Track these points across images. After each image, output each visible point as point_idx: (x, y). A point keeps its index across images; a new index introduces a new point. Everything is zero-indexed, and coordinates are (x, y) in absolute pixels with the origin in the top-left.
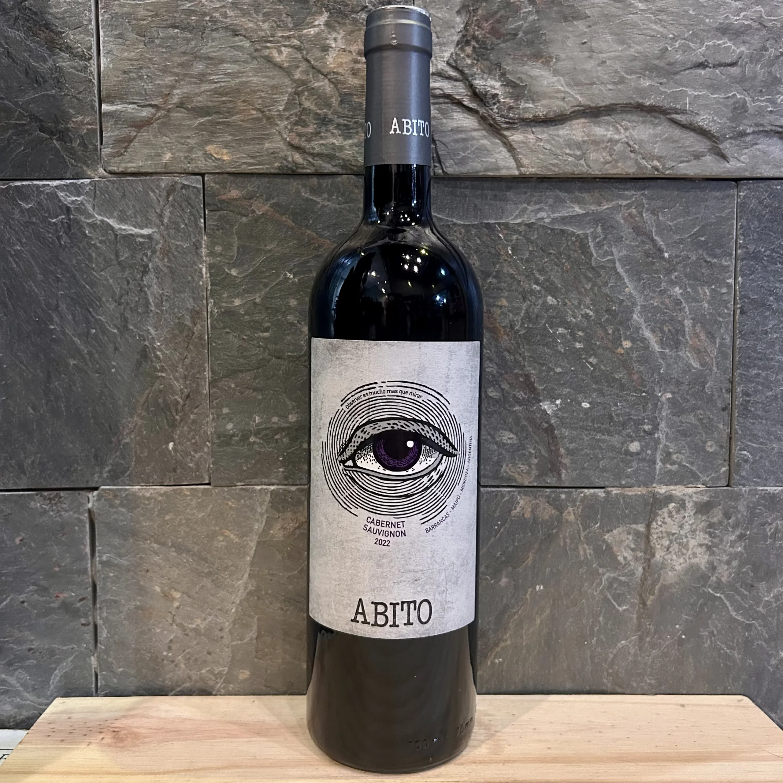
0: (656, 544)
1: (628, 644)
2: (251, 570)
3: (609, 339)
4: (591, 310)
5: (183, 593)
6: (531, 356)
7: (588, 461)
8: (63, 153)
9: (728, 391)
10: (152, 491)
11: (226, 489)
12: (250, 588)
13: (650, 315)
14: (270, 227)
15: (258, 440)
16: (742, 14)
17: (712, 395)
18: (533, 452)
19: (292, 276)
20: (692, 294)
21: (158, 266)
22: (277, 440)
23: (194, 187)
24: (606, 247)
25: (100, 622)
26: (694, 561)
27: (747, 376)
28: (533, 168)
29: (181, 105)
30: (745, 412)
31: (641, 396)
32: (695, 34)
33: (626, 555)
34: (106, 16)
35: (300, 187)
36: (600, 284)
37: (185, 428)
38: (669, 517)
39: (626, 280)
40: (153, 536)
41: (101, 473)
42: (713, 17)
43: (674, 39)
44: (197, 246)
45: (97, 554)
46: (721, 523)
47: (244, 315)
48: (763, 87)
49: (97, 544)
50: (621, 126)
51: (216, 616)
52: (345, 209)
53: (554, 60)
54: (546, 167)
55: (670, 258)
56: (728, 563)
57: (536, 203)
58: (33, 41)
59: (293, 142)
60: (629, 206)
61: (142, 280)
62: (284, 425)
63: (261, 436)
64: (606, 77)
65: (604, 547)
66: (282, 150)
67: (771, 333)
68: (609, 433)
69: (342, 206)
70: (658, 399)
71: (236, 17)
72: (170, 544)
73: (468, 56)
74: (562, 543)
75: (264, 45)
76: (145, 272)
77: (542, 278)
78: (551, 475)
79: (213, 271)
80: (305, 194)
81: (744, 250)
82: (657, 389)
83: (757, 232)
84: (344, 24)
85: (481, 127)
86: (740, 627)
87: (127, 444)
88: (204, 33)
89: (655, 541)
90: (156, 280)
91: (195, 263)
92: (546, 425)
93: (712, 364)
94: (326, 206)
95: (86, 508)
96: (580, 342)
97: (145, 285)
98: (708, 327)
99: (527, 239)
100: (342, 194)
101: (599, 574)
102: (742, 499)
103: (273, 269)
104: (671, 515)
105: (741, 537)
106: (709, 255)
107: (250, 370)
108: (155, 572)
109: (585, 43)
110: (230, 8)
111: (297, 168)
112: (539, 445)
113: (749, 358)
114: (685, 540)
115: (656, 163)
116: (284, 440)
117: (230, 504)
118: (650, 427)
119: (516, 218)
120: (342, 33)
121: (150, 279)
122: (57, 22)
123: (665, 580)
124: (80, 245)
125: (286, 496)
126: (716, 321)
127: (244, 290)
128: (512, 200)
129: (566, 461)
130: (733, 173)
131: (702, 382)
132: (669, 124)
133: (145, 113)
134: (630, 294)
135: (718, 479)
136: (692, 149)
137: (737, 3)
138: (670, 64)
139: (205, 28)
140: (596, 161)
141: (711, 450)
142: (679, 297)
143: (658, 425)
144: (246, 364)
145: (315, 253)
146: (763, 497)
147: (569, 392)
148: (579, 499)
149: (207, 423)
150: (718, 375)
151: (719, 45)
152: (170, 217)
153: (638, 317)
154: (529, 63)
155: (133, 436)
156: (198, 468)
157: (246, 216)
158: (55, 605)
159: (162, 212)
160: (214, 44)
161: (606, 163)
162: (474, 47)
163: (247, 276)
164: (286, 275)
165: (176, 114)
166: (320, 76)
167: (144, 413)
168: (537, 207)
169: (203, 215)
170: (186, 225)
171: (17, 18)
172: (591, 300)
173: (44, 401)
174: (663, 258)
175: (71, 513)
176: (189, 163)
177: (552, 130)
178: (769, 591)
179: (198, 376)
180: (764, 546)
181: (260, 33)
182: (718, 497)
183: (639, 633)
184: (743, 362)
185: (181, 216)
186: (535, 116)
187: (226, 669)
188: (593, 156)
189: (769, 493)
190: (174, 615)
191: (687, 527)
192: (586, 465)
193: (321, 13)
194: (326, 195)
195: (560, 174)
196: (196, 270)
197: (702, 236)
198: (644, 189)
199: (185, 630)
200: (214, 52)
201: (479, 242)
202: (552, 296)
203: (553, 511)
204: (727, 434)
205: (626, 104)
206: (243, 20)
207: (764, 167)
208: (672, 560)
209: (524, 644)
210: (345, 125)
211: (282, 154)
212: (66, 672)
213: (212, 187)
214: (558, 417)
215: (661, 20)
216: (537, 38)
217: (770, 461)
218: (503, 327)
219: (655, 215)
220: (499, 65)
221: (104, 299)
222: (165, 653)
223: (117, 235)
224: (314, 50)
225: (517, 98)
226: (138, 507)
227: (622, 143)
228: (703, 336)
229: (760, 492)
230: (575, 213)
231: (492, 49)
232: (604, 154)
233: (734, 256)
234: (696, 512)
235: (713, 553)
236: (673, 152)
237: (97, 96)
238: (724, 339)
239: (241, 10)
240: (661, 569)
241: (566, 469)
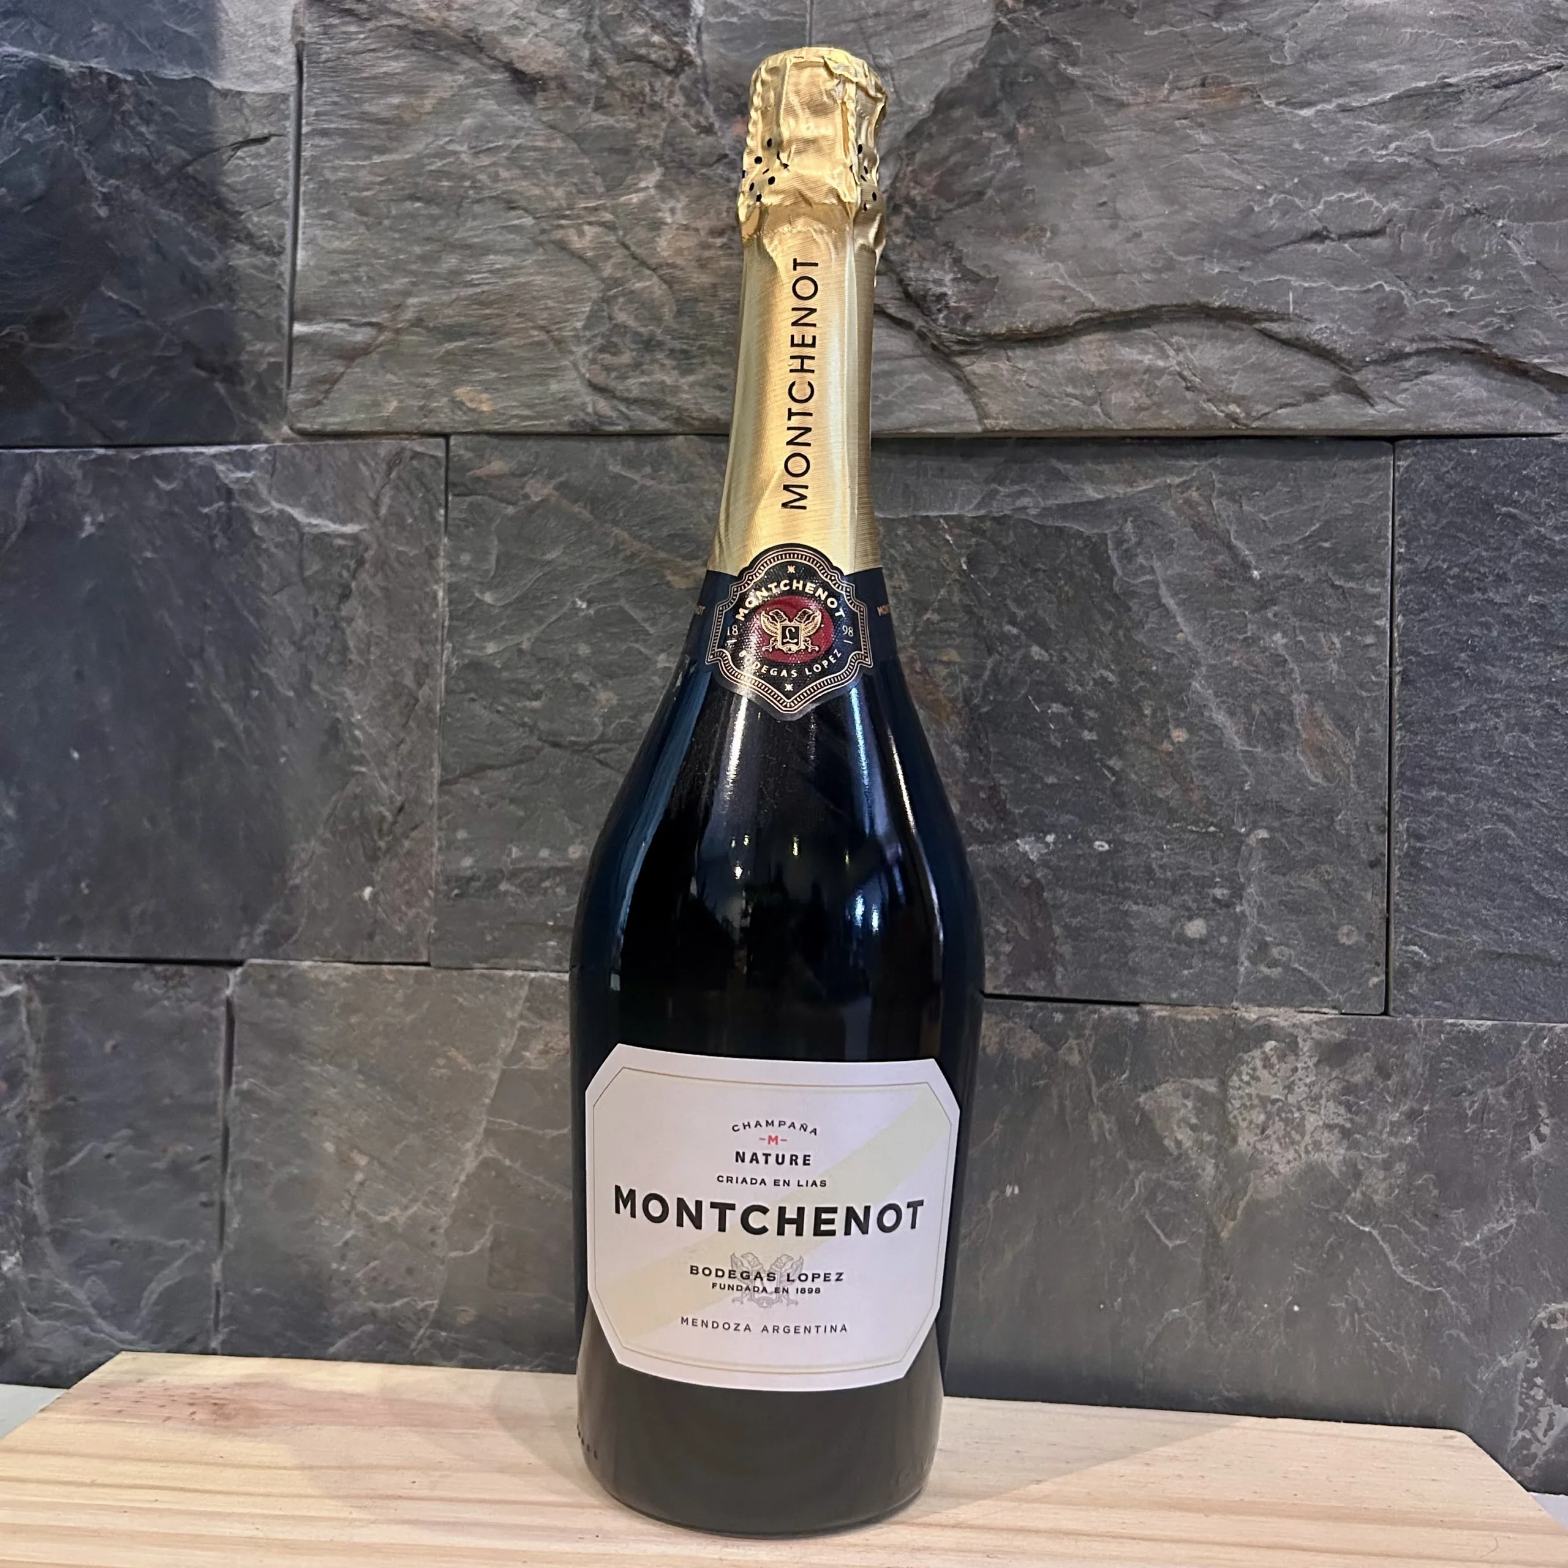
0: (1240, 1118)
1: (1184, 1314)
2: (489, 1122)
3: (1144, 725)
4: (1112, 671)
5: (373, 1158)
6: (999, 754)
7: (1106, 952)
8: (230, 404)
9: (1380, 829)
10: (331, 972)
11: (455, 973)
12: (487, 1153)
13: (1224, 682)
14: (552, 523)
15: (513, 889)
16: (1393, 146)
17: (1349, 836)
18: (1003, 930)
19: (584, 606)
20: (1307, 646)
21: (366, 588)
22: (546, 889)
23: (432, 457)
24: (1141, 560)
25: (229, 1200)
26: (1316, 1156)
27: (1418, 801)
28: (1005, 419)
29: (418, 322)
30: (1415, 871)
31: (1207, 833)
32: (1304, 183)
33: (1180, 1137)
34: (311, 186)
35: (606, 455)
36: (1129, 625)
37: (395, 864)
38: (1265, 1067)
39: (1179, 619)
40: (327, 1051)
41: (250, 935)
42: (1337, 153)
43: (1266, 193)
44: (431, 555)
45: (234, 1079)
46: (1370, 1085)
47: (501, 670)
48: (1435, 271)
49: (235, 1060)
50: (1171, 345)
51: (426, 1205)
52: (679, 492)
53: (1048, 234)
54: (1030, 417)
55: (1263, 578)
56: (1387, 1165)
57: (1014, 482)
58: (195, 228)
59: (595, 381)
60: (1185, 486)
61: (338, 609)
62: (560, 864)
63: (518, 882)
64: (1140, 260)
65: (1137, 1120)
66: (577, 394)
67: (1463, 721)
68: (1148, 901)
69: (675, 488)
70: (1241, 839)
71: (512, 179)
72: (356, 1067)
73: (897, 232)
74: (1056, 1107)
75: (556, 222)
76: (345, 596)
77: (1021, 614)
78: (1035, 974)
79: (455, 595)
80: (615, 468)
81: (1408, 565)
82: (1238, 819)
83: (1433, 533)
84: (688, 184)
85: (918, 352)
86: (1411, 1299)
87: (297, 887)
88: (460, 206)
89: (1236, 1112)
90: (360, 610)
91: (426, 583)
92: (1027, 881)
93: (1348, 777)
94: (648, 488)
95: (223, 997)
96: (1091, 730)
97: (342, 619)
98: (1337, 707)
99: (995, 544)
100: (677, 469)
101: (1128, 1172)
102: (1414, 1042)
103: (555, 593)
104: (1267, 1064)
105: (1412, 1115)
106: (1342, 575)
107: (503, 766)
108: (327, 1116)
109: (1104, 203)
110: (503, 166)
111: (601, 423)
112: (1014, 917)
113: (1420, 767)
114: (1296, 1115)
115: (1233, 408)
116: (558, 890)
117: (461, 1000)
118: (1225, 892)
119: (979, 507)
120: (684, 200)
121: (352, 607)
122: (232, 196)
123: (1256, 1190)
124: (245, 551)
125: (555, 990)
126: (1354, 697)
127: (503, 628)
128: (971, 477)
129: (1066, 949)
130: (1380, 424)
131: (1330, 811)
132: (1259, 339)
133: (361, 336)
134: (1187, 643)
135: (1364, 997)
136: (1302, 383)
137: (1383, 127)
138: (1257, 236)
139: (464, 198)
140: (1122, 406)
141: (1348, 942)
142: (1283, 653)
143: (1242, 887)
144: (499, 754)
145: (626, 566)
146: (1453, 1039)
147: (1071, 821)
148: (1089, 1025)
149: (431, 856)
150: (1361, 798)
151: (1350, 200)
152: (390, 507)
153: (1202, 686)
154: (1006, 241)
155: (306, 874)
156: (411, 934)
157: (514, 504)
158: (161, 1165)
159: (378, 497)
160: (475, 223)
161: (1140, 409)
162: (907, 217)
163: (510, 604)
164: (574, 603)
165: (407, 338)
166: (648, 272)
167: (328, 835)
168: (1017, 488)
169: (443, 502)
170: (415, 518)
171: (174, 193)
172: (1112, 653)
173: (168, 810)
174: (1251, 578)
175: (197, 1004)
176: (426, 416)
177: (1043, 354)
178: (1472, 1229)
179: (420, 773)
180: (1459, 1137)
181: (549, 203)
182: (1362, 1035)
183: (1208, 1294)
184: (1408, 774)
185: (407, 504)
186: (1010, 330)
187: (436, 1302)
188: (1115, 398)
189: (1468, 1031)
190: (354, 1197)
191: (1301, 1090)
192: (1102, 959)
193: (651, 169)
194: (648, 470)
195: (1055, 430)
196: (427, 593)
197: (1326, 541)
198: (1215, 455)
199: (369, 1225)
200: (476, 236)
201: (909, 548)
202: (1044, 646)
203: (1041, 1045)
204: (1381, 911)
205: (1177, 306)
206: (524, 183)
207: (1443, 414)
208: (1271, 1152)
209: (981, 1298)
210: (684, 352)
211: (577, 401)
212: (170, 1287)
213: (460, 456)
214: (1049, 867)
215: (1241, 162)
216: (1019, 198)
217: (1468, 969)
218: (951, 700)
219: (1235, 501)
220: (949, 246)
221: (275, 640)
222: (334, 1266)
223: (302, 535)
224: (637, 229)
225: (982, 300)
226: (305, 999)
227: (1170, 374)
228: (1328, 725)
229: (1448, 1028)
230: (1084, 499)
231: (940, 219)
232: (1137, 394)
233: (1389, 576)
234: (1319, 1061)
235: (1355, 1145)
236: (1266, 388)
237: (287, 311)
238: (1371, 731)
239: (523, 168)
240: (1250, 1169)
241: (1063, 966)
